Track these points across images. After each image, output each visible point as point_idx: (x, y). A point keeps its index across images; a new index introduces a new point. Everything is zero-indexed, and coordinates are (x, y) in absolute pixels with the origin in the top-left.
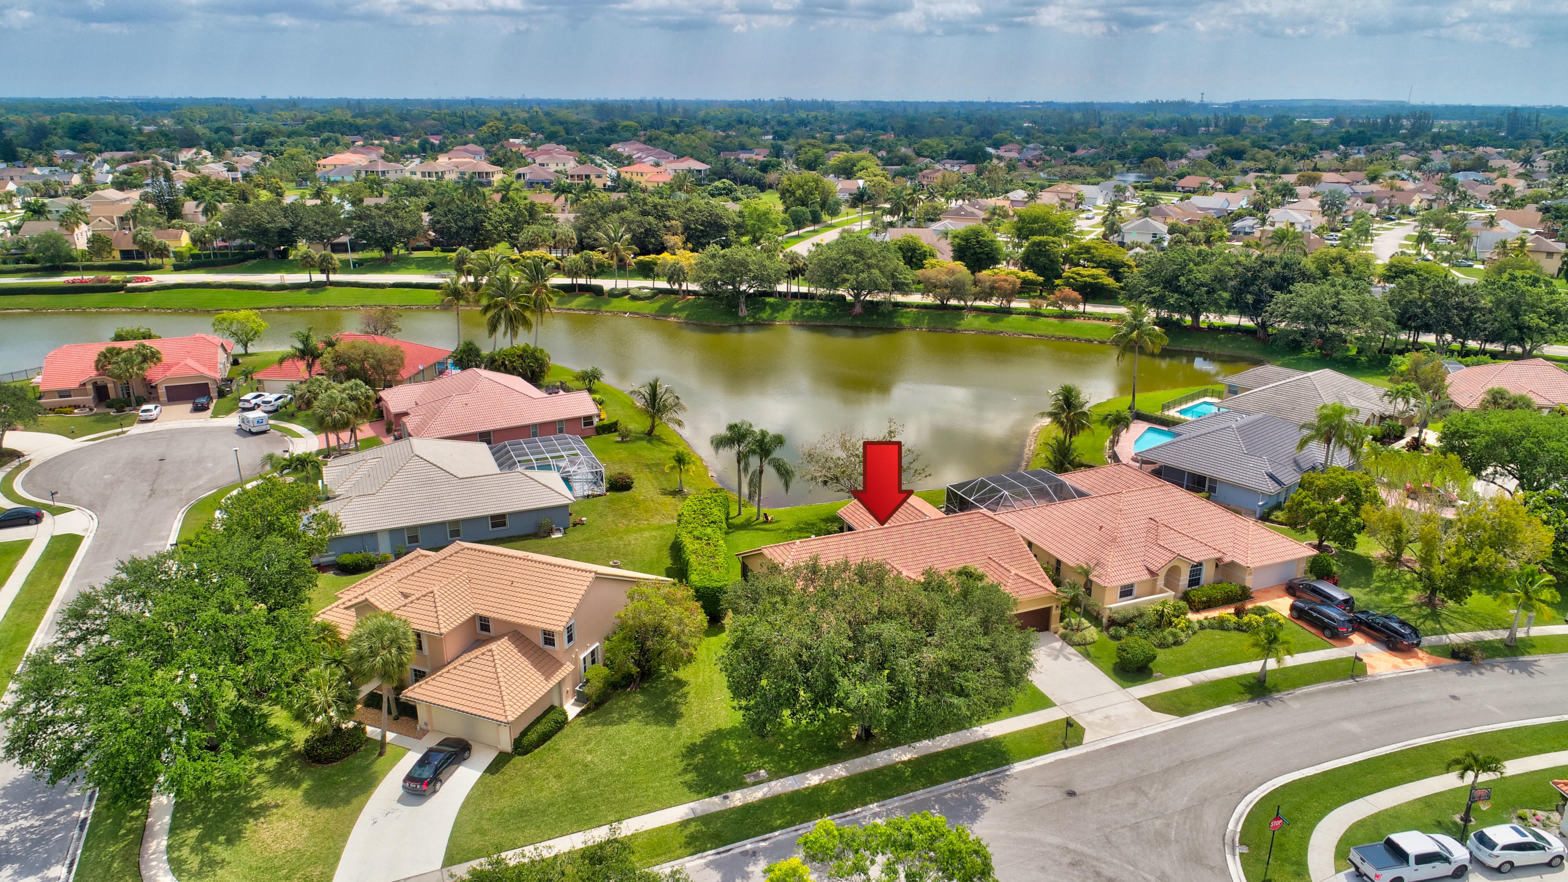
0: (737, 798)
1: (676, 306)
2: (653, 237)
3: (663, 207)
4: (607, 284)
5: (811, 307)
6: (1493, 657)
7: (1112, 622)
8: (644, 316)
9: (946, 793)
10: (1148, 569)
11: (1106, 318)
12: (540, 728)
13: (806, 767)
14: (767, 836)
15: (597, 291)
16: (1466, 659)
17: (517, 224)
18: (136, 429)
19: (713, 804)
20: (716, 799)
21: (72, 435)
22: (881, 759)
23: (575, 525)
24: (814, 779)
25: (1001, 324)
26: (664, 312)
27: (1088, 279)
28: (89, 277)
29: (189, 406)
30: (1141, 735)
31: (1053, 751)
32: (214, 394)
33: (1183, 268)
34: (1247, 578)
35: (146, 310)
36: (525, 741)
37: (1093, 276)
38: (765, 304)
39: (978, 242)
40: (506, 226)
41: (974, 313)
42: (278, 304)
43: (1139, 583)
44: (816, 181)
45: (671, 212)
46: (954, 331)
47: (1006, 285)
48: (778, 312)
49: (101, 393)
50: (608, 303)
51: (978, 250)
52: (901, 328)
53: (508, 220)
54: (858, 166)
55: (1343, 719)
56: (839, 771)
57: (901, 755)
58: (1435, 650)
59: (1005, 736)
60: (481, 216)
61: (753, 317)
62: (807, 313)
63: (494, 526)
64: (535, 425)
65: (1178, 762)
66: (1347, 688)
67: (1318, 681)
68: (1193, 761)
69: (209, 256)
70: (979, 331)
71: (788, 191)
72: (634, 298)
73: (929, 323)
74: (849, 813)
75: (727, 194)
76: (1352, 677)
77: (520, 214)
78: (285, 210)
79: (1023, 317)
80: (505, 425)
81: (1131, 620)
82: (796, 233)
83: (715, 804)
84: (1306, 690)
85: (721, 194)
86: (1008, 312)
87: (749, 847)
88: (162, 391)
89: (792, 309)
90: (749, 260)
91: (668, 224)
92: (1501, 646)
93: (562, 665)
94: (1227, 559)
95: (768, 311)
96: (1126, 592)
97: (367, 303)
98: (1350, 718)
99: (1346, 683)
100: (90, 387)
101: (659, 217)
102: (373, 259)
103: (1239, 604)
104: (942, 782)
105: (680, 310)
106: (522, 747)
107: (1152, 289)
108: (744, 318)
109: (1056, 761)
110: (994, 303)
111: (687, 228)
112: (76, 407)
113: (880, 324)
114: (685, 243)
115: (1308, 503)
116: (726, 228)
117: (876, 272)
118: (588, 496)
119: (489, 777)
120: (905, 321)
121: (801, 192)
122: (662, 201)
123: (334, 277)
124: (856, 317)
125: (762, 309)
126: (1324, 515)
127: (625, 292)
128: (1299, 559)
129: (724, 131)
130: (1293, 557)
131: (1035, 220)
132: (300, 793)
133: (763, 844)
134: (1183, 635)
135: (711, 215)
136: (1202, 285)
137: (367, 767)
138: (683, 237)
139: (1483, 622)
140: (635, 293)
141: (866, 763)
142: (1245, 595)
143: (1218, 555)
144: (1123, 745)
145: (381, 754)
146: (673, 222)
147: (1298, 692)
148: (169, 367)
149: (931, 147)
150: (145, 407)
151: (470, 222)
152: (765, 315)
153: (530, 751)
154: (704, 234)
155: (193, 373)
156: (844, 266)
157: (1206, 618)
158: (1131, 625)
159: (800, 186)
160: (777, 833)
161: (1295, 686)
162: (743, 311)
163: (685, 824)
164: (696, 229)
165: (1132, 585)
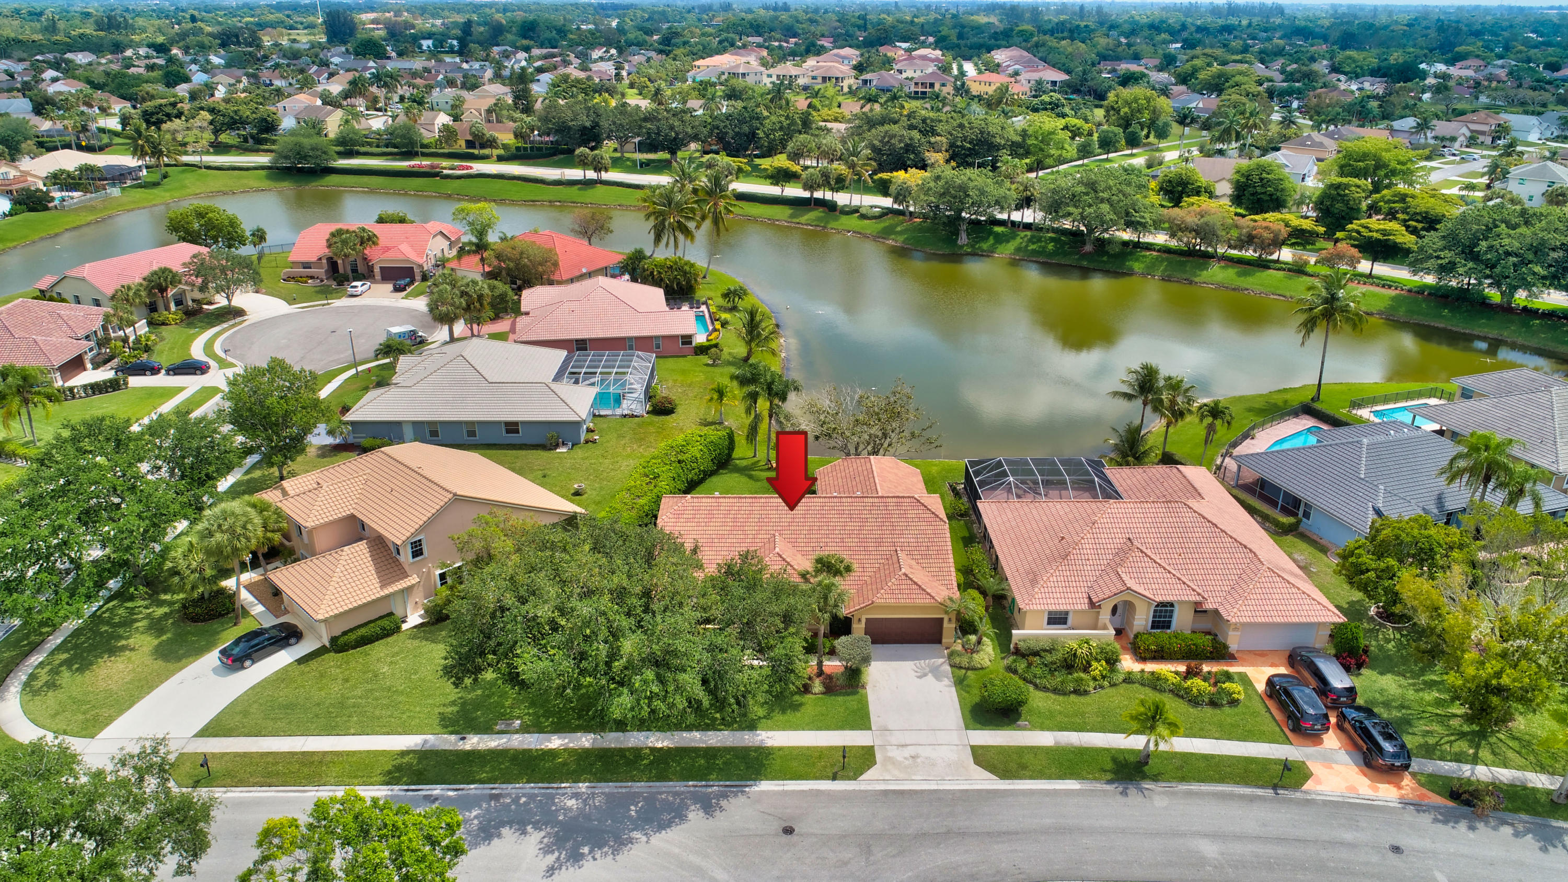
0: (474, 742)
1: (899, 229)
2: (913, 152)
3: (932, 120)
4: (842, 198)
5: (1039, 240)
6: (1516, 810)
7: (1017, 652)
8: (865, 236)
9: (661, 793)
10: (1090, 598)
11: (1385, 283)
12: (363, 631)
13: (560, 728)
14: (462, 786)
15: (830, 207)
16: (1468, 803)
17: (789, 132)
18: (344, 302)
19: (449, 742)
20: (453, 738)
21: (291, 301)
22: (636, 739)
23: (587, 442)
24: (555, 742)
25: (1250, 279)
26: (886, 233)
27: (1375, 235)
28: (426, 162)
29: (390, 287)
30: (935, 787)
31: (816, 778)
32: (418, 277)
33: (1489, 229)
34: (1231, 633)
35: (449, 196)
36: (341, 641)
37: (1384, 232)
38: (991, 233)
39: (1262, 179)
40: (778, 134)
41: (1222, 264)
42: (551, 198)
43: (1076, 612)
44: (1148, 100)
45: (940, 128)
46: (1191, 283)
47: (1266, 235)
48: (1001, 243)
49: (333, 265)
50: (836, 219)
51: (1259, 190)
52: (1130, 273)
53: (781, 128)
54: (1231, 82)
55: (1206, 835)
56: (585, 741)
57: (659, 741)
58: (1435, 783)
59: (780, 749)
60: (756, 123)
61: (973, 246)
62: (1032, 247)
63: (508, 432)
64: (630, 338)
65: (943, 830)
66: (1252, 799)
67: (1221, 780)
68: (963, 834)
69: (525, 149)
70: (1221, 286)
71: (1113, 108)
72: (864, 217)
73: (1165, 270)
74: (555, 785)
75: (1052, 109)
76: (1275, 787)
77: (793, 123)
78: (588, 109)
79: (1281, 273)
80: (601, 335)
81: (1036, 654)
82: (1105, 157)
83: (446, 741)
84: (1195, 787)
85: (1046, 109)
86: (1262, 265)
87: (435, 792)
88: (377, 270)
89: (1018, 240)
90: (971, 184)
91: (933, 140)
92: (1543, 799)
93: (407, 576)
94: (1209, 606)
95: (991, 240)
96: (1057, 619)
97: (624, 203)
98: (1214, 836)
99: (1260, 792)
100: (324, 261)
101: (924, 133)
102: (660, 161)
103: (1193, 663)
104: (671, 780)
105: (901, 233)
106: (338, 645)
107: (1442, 254)
108: (962, 247)
109: (811, 790)
110: (1250, 254)
111: (952, 145)
112: (312, 278)
113: (1108, 267)
114: (948, 161)
115: (1360, 556)
116: (998, 148)
117: (1105, 207)
118: (625, 416)
119: (295, 665)
120: (1137, 266)
121: (1127, 109)
122: (932, 114)
123: (605, 176)
124: (1085, 256)
125: (986, 239)
126: (1372, 574)
127: (856, 210)
128: (1319, 624)
129: (1126, 38)
130: (1312, 620)
131: (1364, 156)
132: (156, 642)
133: (451, 793)
134: (1092, 684)
135: (982, 133)
136: (1508, 254)
137: (218, 633)
138: (947, 155)
139: (1548, 762)
140: (863, 211)
141: (617, 740)
142: (1220, 653)
143: (1198, 599)
144: (901, 793)
145: (235, 624)
146: (938, 138)
147: (1183, 787)
148: (388, 249)
149: (1354, 61)
150: (354, 284)
151: (746, 129)
152: (985, 246)
153: (347, 650)
154: (973, 153)
155: (401, 257)
156: (1074, 199)
157: (1142, 671)
158: (1031, 658)
159: (1127, 103)
160: (472, 786)
161: (1183, 779)
162: (963, 239)
163: (403, 753)
164: (962, 147)
165: (1067, 613)
